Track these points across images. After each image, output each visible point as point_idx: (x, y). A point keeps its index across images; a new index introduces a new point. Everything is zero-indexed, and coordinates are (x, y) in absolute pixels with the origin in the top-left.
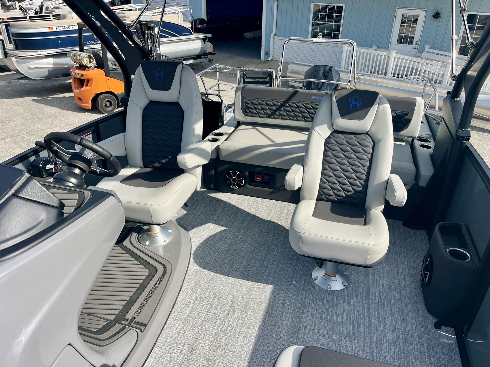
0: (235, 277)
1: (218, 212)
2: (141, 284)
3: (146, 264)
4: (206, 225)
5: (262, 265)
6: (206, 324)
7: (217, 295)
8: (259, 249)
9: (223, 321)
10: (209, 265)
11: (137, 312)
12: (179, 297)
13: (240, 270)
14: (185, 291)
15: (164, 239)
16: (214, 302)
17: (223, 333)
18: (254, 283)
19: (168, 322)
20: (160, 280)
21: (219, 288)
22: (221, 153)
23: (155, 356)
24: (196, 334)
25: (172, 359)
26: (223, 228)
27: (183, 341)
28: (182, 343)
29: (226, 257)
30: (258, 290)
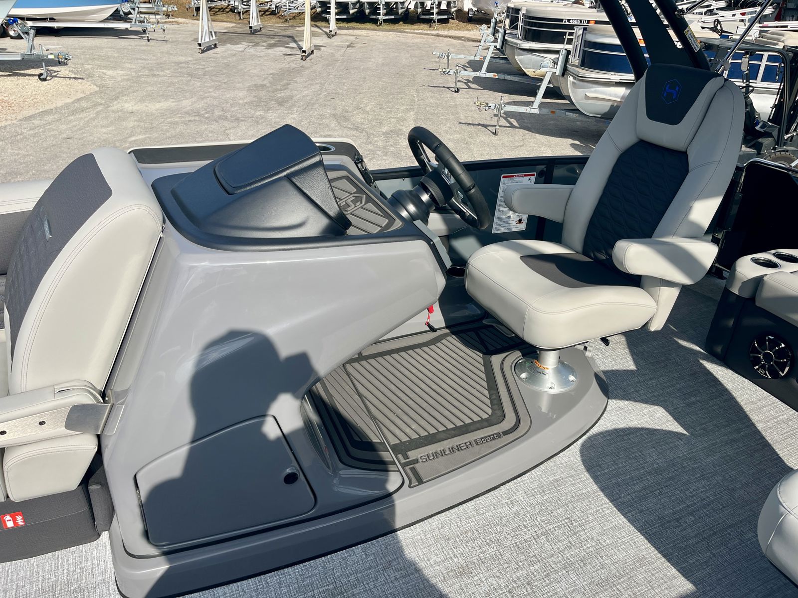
0: (629, 521)
1: (693, 399)
2: (466, 425)
3: (496, 402)
4: (651, 406)
5: (704, 539)
6: (515, 554)
7: (572, 524)
8: (724, 507)
9: (545, 571)
10: (600, 469)
11: (427, 457)
12: (511, 483)
13: (652, 516)
14: (528, 481)
15: (552, 383)
16: (558, 531)
17: (529, 589)
18: (659, 555)
19: (464, 506)
20: (495, 436)
21: (585, 517)
22: (761, 290)
23: (408, 535)
24: (488, 555)
25: (426, 559)
26: (680, 430)
27: (461, 549)
28: (458, 549)
29: (642, 478)
30: (657, 573)
